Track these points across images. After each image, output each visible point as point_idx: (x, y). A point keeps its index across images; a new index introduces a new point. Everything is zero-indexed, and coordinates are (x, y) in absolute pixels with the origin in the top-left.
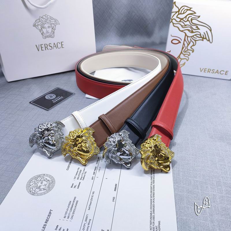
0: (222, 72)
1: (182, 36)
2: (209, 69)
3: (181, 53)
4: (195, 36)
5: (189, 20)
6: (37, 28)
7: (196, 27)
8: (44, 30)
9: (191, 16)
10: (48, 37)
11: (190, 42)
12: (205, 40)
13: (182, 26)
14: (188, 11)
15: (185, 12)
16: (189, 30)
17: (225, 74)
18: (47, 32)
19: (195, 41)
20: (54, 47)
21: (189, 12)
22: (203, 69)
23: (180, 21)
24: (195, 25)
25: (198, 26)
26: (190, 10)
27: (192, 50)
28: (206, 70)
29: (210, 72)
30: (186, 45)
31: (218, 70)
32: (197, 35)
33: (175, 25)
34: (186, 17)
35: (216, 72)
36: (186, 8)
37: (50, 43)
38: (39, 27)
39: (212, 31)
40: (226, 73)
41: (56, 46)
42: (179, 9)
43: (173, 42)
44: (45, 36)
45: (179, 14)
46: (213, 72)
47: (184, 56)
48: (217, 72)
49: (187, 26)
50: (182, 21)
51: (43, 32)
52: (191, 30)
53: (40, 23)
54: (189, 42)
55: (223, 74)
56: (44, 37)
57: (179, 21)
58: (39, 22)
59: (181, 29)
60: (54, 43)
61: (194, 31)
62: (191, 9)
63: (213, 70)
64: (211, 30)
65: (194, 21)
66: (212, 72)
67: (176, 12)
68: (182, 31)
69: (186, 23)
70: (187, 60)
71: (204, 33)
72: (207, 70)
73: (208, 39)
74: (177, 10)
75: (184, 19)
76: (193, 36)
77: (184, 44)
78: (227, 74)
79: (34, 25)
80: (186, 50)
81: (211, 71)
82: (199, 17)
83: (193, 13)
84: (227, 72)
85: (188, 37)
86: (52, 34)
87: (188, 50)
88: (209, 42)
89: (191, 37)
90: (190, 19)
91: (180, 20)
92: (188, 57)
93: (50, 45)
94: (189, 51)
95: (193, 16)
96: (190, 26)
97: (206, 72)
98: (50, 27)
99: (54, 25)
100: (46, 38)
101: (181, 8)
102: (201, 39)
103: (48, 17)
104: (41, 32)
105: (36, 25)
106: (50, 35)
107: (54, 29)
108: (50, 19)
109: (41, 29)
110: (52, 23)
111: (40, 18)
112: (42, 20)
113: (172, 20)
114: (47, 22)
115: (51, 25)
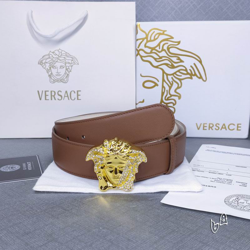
0: (231, 127)
1: (158, 74)
4: (178, 73)
5: (164, 49)
7: (177, 59)
9: (167, 43)
11: (173, 83)
12: (194, 77)
13: (155, 59)
14: (160, 36)
15: (156, 37)
17: (238, 130)
19: (180, 80)
21: (162, 37)
23: (151, 52)
24: (175, 55)
25: (181, 57)
26: (163, 34)
27: (178, 95)
28: (206, 127)
29: (212, 129)
30: (167, 88)
31: (224, 125)
32: (181, 71)
33: (144, 59)
34: (159, 45)
35: (222, 128)
36: (157, 32)
39: (203, 63)
40: (238, 127)
42: (147, 33)
43: (146, 84)
45: (147, 41)
46: (217, 128)
48: (224, 127)
49: (163, 58)
50: (154, 51)
52: (171, 64)
54: (171, 83)
55: (234, 129)
57: (149, 52)
59: (156, 64)
61: (176, 65)
62: (165, 33)
63: (217, 125)
64: (200, 62)
65: (172, 50)
66: (216, 129)
67: (143, 39)
68: (157, 67)
69: (161, 54)
71: (191, 66)
72: (208, 125)
73: (199, 76)
74: (144, 36)
76: (175, 73)
77: (163, 87)
78: (239, 129)
81: (215, 127)
82: (179, 43)
83: (170, 37)
84: (239, 126)
85: (167, 75)
87: (171, 96)
89: (173, 74)
91: (151, 50)
92: (174, 107)
94: (173, 97)
95: (170, 43)
96: (168, 59)
97: (206, 129)
98: (63, 67)
99: (70, 65)
100: (54, 83)
101: (149, 32)
102: (188, 76)
103: (62, 53)
104: (48, 73)
105: (43, 62)
106: (61, 79)
107: (69, 70)
108: (65, 56)
109: (49, 68)
110: (67, 61)
111: (51, 53)
112: (53, 57)
113: (138, 51)
114: (60, 60)
115: (65, 65)
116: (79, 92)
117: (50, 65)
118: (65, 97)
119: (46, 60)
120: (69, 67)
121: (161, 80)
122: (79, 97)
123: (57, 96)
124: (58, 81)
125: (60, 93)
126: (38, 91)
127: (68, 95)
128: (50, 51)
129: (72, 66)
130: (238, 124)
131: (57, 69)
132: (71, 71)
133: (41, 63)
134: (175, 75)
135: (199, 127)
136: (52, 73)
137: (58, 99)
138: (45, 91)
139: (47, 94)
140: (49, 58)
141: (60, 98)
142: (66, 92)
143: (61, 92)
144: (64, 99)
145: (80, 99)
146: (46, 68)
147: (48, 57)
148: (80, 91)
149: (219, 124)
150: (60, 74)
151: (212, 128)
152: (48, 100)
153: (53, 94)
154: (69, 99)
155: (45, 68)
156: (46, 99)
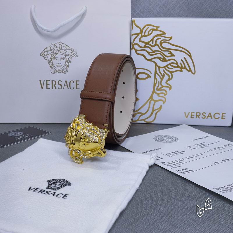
0: (216, 116)
1: (151, 66)
2: (197, 113)
3: (154, 92)
4: (169, 66)
7: (169, 53)
8: (55, 62)
12: (184, 70)
13: (149, 53)
14: (154, 32)
15: (150, 32)
16: (159, 58)
17: (222, 118)
18: (59, 65)
19: (171, 72)
22: (189, 113)
23: (145, 47)
24: (167, 49)
25: (172, 52)
26: (156, 30)
27: (169, 86)
28: (194, 115)
29: (199, 118)
30: (159, 80)
31: (210, 113)
32: (172, 64)
33: (138, 52)
34: (152, 40)
35: (208, 116)
36: (151, 27)
39: (192, 57)
40: (222, 116)
42: (142, 29)
43: (140, 76)
44: (54, 69)
45: (142, 37)
46: (204, 117)
47: (158, 96)
48: (210, 116)
49: (156, 52)
50: (147, 45)
52: (163, 58)
54: (163, 75)
55: (219, 118)
56: (53, 71)
62: (158, 29)
63: (204, 114)
64: (190, 56)
66: (202, 117)
67: (138, 34)
68: (150, 60)
70: (164, 102)
71: (182, 60)
72: (195, 114)
73: (189, 69)
76: (167, 66)
77: (155, 78)
78: (224, 117)
80: (160, 86)
81: (201, 116)
82: (171, 38)
83: (163, 33)
84: (224, 115)
85: (159, 67)
86: (65, 68)
87: (163, 86)
88: (190, 72)
89: (164, 67)
91: (145, 44)
92: (165, 97)
94: (164, 88)
96: (160, 53)
97: (193, 118)
98: (64, 59)
99: (70, 57)
100: (55, 73)
101: (144, 28)
102: (179, 69)
103: (63, 46)
104: (49, 64)
105: (45, 54)
106: (61, 69)
107: (69, 61)
108: (66, 49)
109: (50, 60)
110: (67, 53)
111: (52, 46)
112: (54, 49)
113: (133, 45)
114: (61, 52)
115: (65, 57)
116: (77, 82)
117: (51, 57)
118: (65, 87)
119: (48, 52)
120: (68, 59)
121: (153, 72)
122: (78, 87)
123: (57, 86)
124: (59, 72)
125: (60, 83)
126: (40, 81)
127: (68, 85)
128: (52, 44)
129: (71, 58)
130: (223, 114)
131: (57, 60)
132: (70, 63)
133: (43, 54)
134: (166, 68)
135: (187, 116)
136: (53, 64)
137: (58, 88)
138: (47, 81)
139: (48, 84)
140: (51, 50)
141: (60, 87)
142: (66, 81)
143: (61, 81)
144: (63, 89)
145: (79, 89)
146: (48, 60)
147: (49, 49)
148: (79, 81)
149: (205, 113)
150: (61, 65)
151: (199, 116)
152: (50, 89)
153: (54, 83)
154: (68, 89)
155: (46, 59)
156: (47, 88)
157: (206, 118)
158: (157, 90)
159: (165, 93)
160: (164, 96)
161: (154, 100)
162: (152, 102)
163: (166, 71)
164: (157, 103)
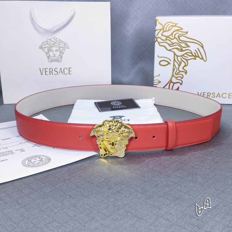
2: (208, 93)
3: (173, 76)
6: (44, 51)
8: (51, 54)
10: (54, 61)
16: (177, 49)
18: (54, 56)
20: (60, 73)
22: (201, 93)
37: (56, 68)
38: (46, 49)
41: (62, 72)
44: (51, 59)
47: (176, 79)
51: (49, 55)
53: (48, 45)
56: (50, 61)
58: (46, 44)
60: (61, 69)
70: (181, 84)
75: (170, 37)
79: (41, 48)
80: (178, 71)
86: (59, 58)
88: (202, 60)
90: (177, 36)
93: (56, 70)
157: (216, 97)
158: (175, 74)
159: (182, 77)
160: (181, 79)
161: (173, 83)
162: (172, 84)
163: (182, 59)
164: (175, 84)
